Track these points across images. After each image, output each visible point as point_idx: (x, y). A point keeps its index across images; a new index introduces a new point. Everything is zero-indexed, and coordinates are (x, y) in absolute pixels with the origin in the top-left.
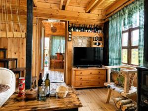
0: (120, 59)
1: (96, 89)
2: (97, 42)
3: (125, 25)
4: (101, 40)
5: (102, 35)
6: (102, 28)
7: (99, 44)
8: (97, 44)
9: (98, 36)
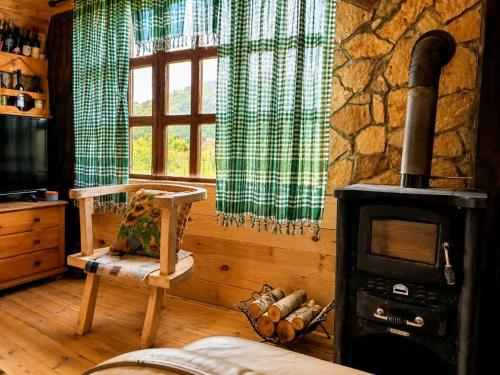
0: (122, 162)
1: (24, 294)
2: (20, 94)
3: (139, 36)
4: (36, 88)
5: (41, 69)
6: (43, 37)
7: (30, 104)
8: (21, 103)
9: (24, 72)
